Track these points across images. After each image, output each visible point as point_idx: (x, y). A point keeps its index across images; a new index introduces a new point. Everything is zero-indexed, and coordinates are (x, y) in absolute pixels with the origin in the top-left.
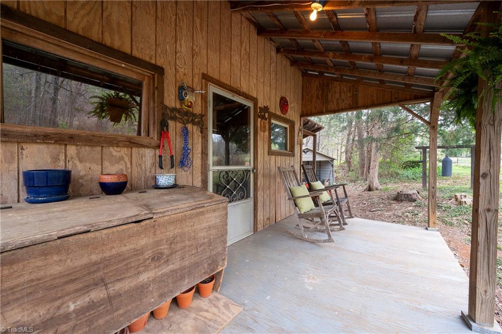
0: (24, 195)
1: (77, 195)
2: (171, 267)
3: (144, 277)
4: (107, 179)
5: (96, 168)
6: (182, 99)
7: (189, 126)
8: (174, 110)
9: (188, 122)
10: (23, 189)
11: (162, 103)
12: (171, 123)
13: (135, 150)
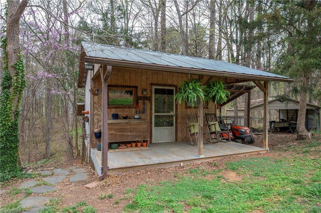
0: (112, 118)
1: (119, 119)
2: (133, 134)
3: (128, 134)
4: (124, 116)
5: (122, 113)
6: (143, 93)
7: (145, 101)
8: (141, 97)
9: (145, 100)
10: (112, 117)
11: (137, 96)
12: (140, 101)
13: (130, 109)
